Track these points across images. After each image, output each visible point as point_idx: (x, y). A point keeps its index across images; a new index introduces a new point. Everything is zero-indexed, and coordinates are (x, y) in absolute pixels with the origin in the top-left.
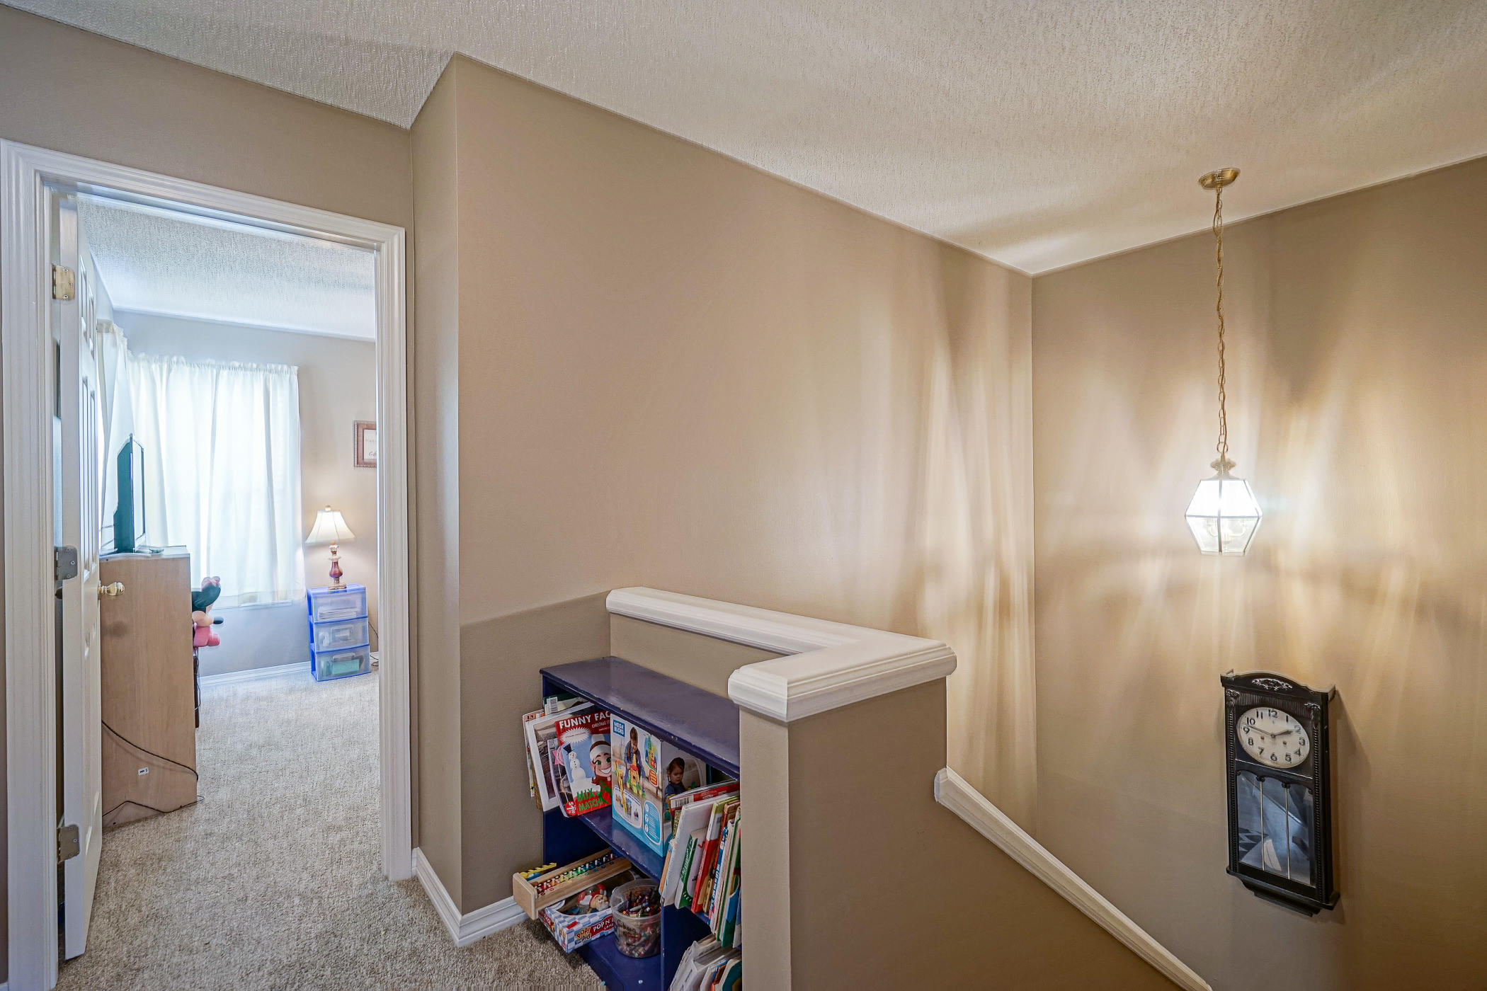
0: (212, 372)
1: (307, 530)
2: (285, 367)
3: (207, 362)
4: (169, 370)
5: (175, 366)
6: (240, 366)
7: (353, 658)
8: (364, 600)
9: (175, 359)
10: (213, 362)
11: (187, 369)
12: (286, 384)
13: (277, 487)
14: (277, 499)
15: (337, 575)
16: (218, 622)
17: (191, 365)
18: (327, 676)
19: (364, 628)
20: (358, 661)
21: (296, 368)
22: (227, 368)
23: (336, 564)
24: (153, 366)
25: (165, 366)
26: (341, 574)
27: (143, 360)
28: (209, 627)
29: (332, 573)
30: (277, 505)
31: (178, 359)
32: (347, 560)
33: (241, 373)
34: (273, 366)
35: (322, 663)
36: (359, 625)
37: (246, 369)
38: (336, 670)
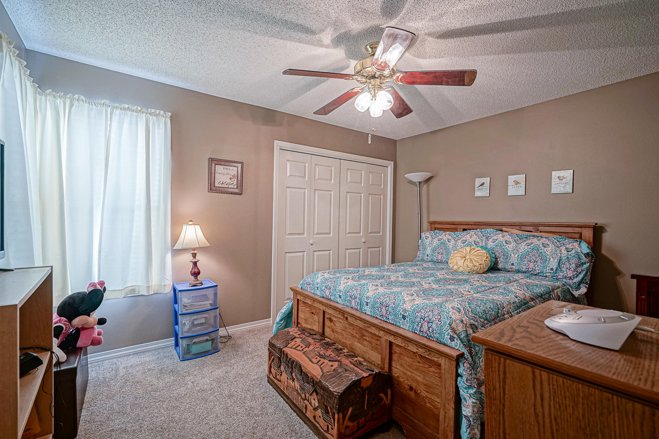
0: (106, 111)
1: (175, 240)
2: (162, 112)
3: (103, 102)
4: (71, 105)
5: (76, 102)
6: (128, 108)
7: (207, 340)
8: (216, 295)
9: (76, 96)
10: (107, 102)
11: (86, 105)
12: (162, 126)
13: (153, 204)
14: (153, 213)
15: (196, 274)
16: (102, 322)
17: (89, 103)
18: (187, 356)
19: (215, 317)
20: (210, 342)
21: (170, 114)
22: (119, 109)
23: (195, 264)
24: (58, 101)
25: (68, 102)
26: (199, 273)
27: (50, 94)
28: (93, 328)
29: (193, 272)
30: (153, 219)
31: (79, 97)
32: (204, 261)
33: (129, 113)
34: (153, 111)
35: (183, 343)
36: (212, 313)
37: (132, 111)
38: (195, 349)
